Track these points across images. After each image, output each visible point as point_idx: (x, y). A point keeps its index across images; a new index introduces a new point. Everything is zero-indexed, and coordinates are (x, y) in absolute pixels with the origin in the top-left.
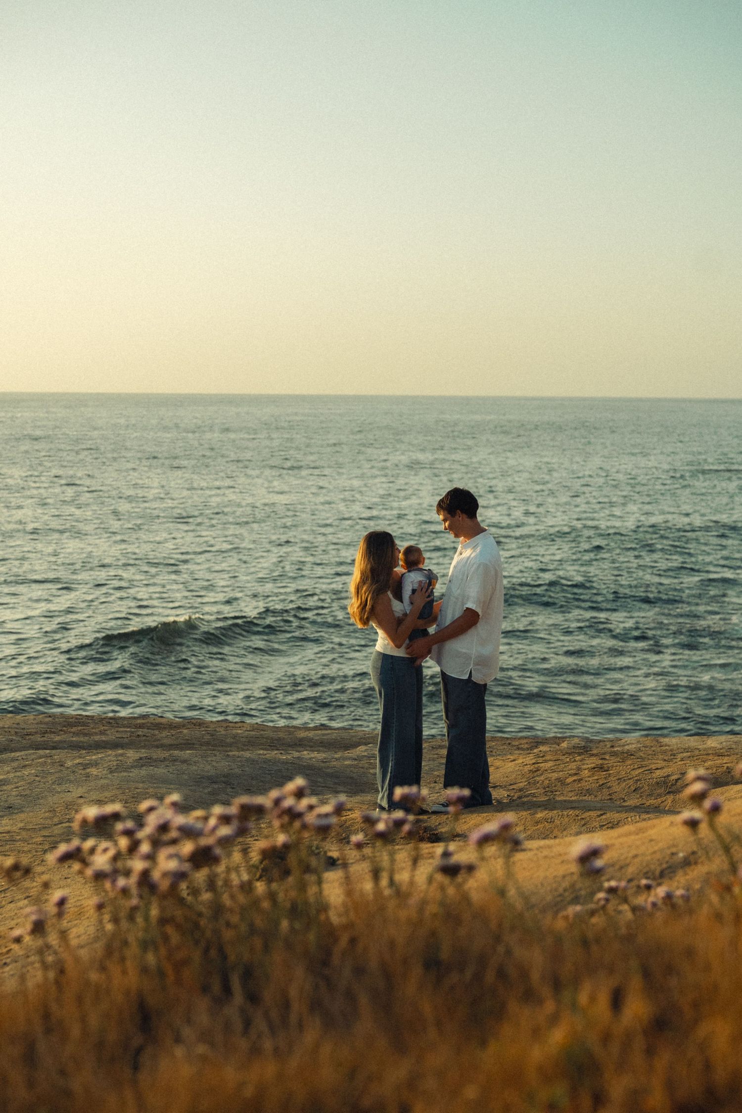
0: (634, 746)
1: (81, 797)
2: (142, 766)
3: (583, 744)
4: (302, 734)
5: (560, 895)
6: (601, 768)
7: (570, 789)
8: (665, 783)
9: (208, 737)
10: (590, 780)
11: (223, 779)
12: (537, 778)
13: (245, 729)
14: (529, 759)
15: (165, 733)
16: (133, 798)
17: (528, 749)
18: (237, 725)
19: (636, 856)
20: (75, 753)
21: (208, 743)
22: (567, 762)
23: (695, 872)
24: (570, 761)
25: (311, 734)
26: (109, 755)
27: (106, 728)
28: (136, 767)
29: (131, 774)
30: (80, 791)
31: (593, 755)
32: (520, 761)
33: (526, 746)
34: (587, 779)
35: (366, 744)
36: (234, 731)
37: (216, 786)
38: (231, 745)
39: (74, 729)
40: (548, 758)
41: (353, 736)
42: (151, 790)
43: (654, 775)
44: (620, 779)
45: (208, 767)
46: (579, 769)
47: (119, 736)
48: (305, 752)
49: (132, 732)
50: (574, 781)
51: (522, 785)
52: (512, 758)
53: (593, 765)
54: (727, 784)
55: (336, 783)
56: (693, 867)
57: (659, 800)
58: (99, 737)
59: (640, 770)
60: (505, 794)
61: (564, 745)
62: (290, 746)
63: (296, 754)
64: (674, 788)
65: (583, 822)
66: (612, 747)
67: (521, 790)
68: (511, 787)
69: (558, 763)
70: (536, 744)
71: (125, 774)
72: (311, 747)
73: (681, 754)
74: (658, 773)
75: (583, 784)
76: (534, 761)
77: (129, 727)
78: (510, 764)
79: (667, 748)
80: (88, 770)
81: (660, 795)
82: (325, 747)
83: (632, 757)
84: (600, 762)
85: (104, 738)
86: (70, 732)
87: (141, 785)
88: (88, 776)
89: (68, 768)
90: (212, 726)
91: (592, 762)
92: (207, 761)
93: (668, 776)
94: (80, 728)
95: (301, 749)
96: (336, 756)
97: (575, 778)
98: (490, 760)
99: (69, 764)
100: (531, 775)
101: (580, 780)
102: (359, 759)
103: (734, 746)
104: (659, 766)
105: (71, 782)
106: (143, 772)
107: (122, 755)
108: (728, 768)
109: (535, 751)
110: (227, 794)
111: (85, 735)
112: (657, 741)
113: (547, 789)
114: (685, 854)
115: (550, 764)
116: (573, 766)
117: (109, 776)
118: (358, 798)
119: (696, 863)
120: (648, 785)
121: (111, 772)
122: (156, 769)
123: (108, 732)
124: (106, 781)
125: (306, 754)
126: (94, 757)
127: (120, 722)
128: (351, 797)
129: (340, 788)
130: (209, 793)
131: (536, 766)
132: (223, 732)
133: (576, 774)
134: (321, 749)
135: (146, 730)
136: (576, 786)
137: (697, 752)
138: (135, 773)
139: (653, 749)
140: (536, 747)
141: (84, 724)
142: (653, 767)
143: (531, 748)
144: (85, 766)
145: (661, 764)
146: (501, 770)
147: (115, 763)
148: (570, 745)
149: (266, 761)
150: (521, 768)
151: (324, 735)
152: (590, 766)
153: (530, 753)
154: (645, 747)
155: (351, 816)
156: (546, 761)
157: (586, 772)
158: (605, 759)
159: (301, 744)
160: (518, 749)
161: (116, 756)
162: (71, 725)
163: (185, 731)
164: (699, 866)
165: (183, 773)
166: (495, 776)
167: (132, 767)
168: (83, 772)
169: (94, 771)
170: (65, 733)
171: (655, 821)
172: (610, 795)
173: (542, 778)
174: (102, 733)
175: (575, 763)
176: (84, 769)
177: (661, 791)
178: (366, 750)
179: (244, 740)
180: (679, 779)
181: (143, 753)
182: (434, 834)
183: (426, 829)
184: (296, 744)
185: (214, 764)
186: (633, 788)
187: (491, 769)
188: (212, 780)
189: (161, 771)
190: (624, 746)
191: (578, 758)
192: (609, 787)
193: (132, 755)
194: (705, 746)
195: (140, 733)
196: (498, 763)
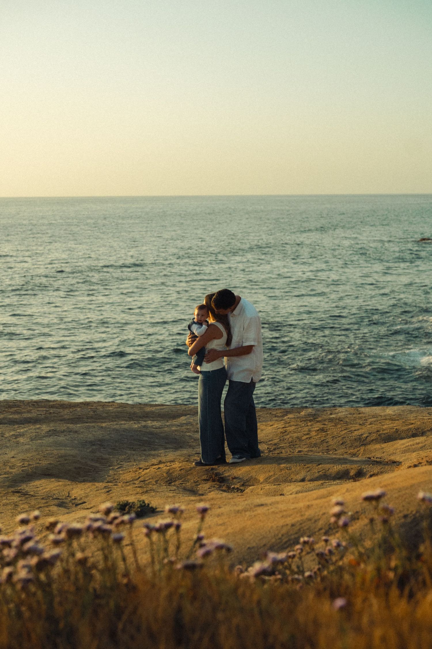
0: (344, 413)
1: (13, 457)
2: (50, 436)
3: (314, 412)
4: (148, 409)
5: (280, 539)
6: (323, 430)
7: (304, 443)
8: (360, 439)
9: (92, 413)
10: (316, 437)
11: (99, 443)
12: (285, 437)
13: (114, 407)
14: (281, 425)
15: (67, 411)
16: (44, 457)
17: (281, 416)
18: (110, 404)
19: (324, 514)
20: (11, 427)
21: (92, 417)
22: (303, 427)
23: (358, 524)
24: (305, 426)
25: (153, 409)
26: (31, 429)
27: (31, 408)
28: (47, 436)
29: (44, 441)
30: (13, 453)
31: (318, 422)
32: (275, 426)
33: (280, 414)
34: (314, 437)
35: (186, 415)
36: (108, 408)
37: (94, 447)
38: (104, 418)
39: (12, 410)
40: (292, 424)
41: (178, 410)
42: (55, 451)
43: (353, 434)
44: (333, 437)
45: (90, 435)
46: (309, 431)
47: (39, 413)
48: (149, 422)
49: (46, 411)
50: (307, 438)
51: (276, 441)
52: (271, 423)
53: (318, 429)
54: (395, 439)
55: (166, 443)
56: (356, 521)
57: (356, 450)
58: (26, 414)
59: (346, 431)
60: (266, 447)
61: (303, 413)
62: (140, 417)
63: (144, 423)
64: (364, 443)
65: (308, 469)
66: (331, 414)
67: (275, 444)
68: (270, 443)
69: (297, 427)
70: (285, 413)
71: (39, 441)
72: (153, 417)
73: (370, 420)
74: (356, 433)
75: (312, 440)
76: (283, 426)
77: (45, 407)
78: (270, 428)
79: (362, 415)
80: (18, 439)
81: (356, 447)
82: (162, 417)
83: (341, 422)
84: (322, 426)
85: (29, 415)
86: (9, 412)
87: (49, 448)
88: (18, 443)
89: (6, 438)
90: (95, 405)
91: (317, 426)
92: (89, 431)
93: (362, 435)
94: (15, 409)
95: (147, 419)
96: (168, 424)
97: (308, 436)
98: (258, 424)
99: (7, 435)
100: (282, 435)
101: (310, 438)
102: (181, 425)
103: (402, 414)
104: (356, 428)
105: (7, 447)
106: (51, 439)
107: (39, 428)
108: (396, 429)
109: (285, 418)
110: (101, 452)
111: (19, 413)
112: (357, 410)
113: (291, 444)
114: (352, 513)
115: (293, 428)
116: (306, 429)
117: (31, 443)
118: (178, 453)
119: (358, 519)
120: (350, 440)
121: (32, 440)
122: (58, 438)
123: (32, 411)
124: (28, 446)
125: (149, 423)
126: (22, 430)
127: (40, 404)
128: (175, 451)
129: (168, 446)
130: (90, 452)
131: (285, 429)
132: (101, 409)
133: (308, 434)
134: (159, 419)
135: (55, 409)
136: (308, 441)
137: (380, 418)
138: (46, 441)
139: (354, 416)
140: (286, 415)
141: (19, 406)
142: (353, 429)
143: (283, 416)
144: (16, 436)
145: (358, 427)
146: (264, 432)
147: (34, 434)
148: (306, 414)
149: (125, 430)
150: (276, 430)
151: (161, 409)
152: (316, 429)
153: (282, 420)
154: (350, 414)
155: (173, 466)
156: (290, 426)
157: (314, 432)
158: (324, 424)
159: (146, 416)
160: (276, 416)
161: (35, 429)
162: (10, 407)
163: (79, 409)
164: (360, 520)
165: (75, 440)
166: (261, 435)
167: (44, 437)
168: (15, 440)
169: (21, 440)
170: (7, 412)
171: (339, 487)
172: (327, 447)
173: (288, 436)
174: (29, 412)
175: (307, 427)
176: (16, 438)
177: (357, 444)
178: (185, 419)
179: (113, 414)
180: (368, 436)
181: (52, 426)
182: (221, 478)
183: (217, 474)
184: (144, 417)
185: (93, 433)
186: (341, 442)
187: (259, 431)
188: (92, 443)
189: (61, 438)
190: (338, 413)
191: (309, 424)
192: (327, 442)
193: (45, 428)
194: (385, 413)
195: (52, 411)
196: (263, 427)
